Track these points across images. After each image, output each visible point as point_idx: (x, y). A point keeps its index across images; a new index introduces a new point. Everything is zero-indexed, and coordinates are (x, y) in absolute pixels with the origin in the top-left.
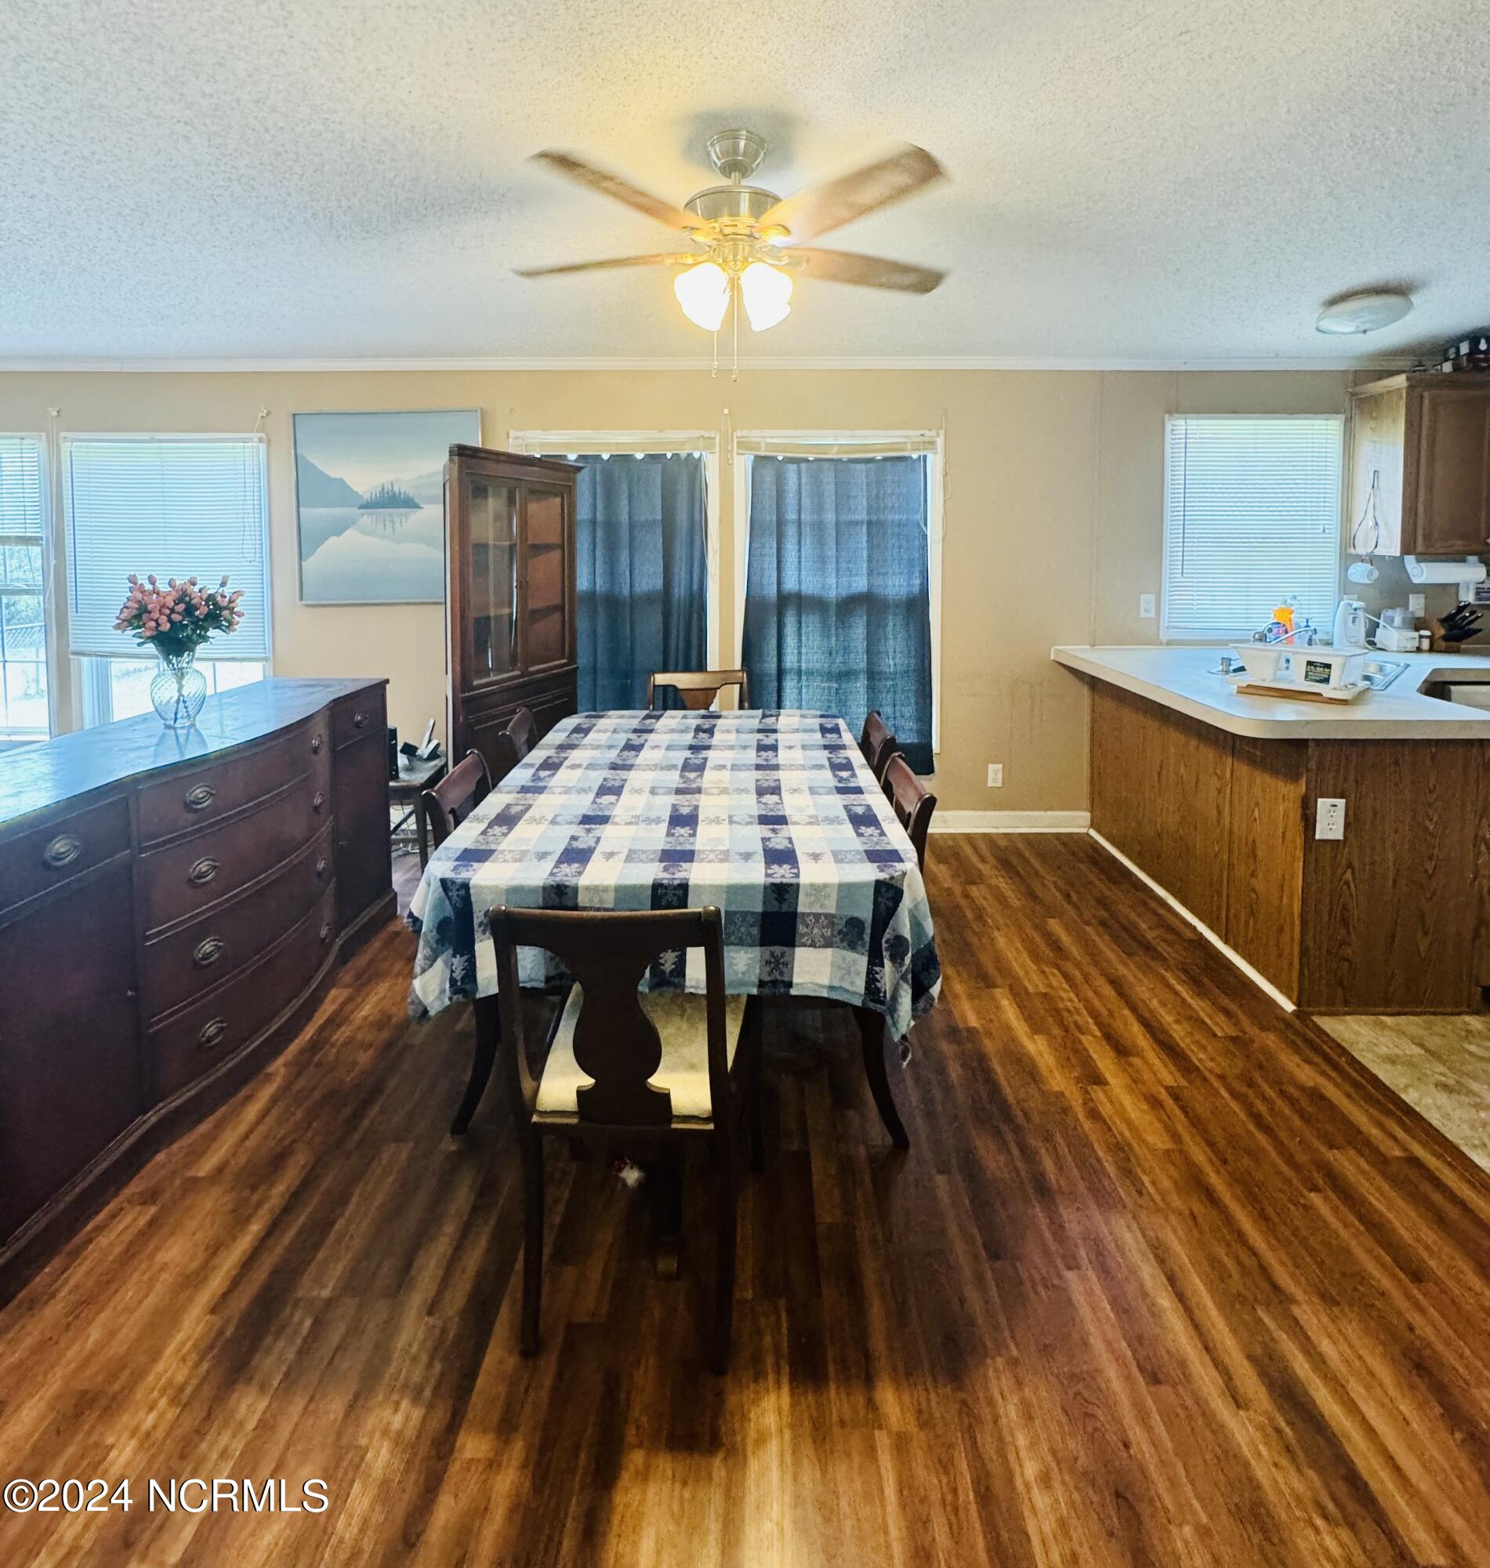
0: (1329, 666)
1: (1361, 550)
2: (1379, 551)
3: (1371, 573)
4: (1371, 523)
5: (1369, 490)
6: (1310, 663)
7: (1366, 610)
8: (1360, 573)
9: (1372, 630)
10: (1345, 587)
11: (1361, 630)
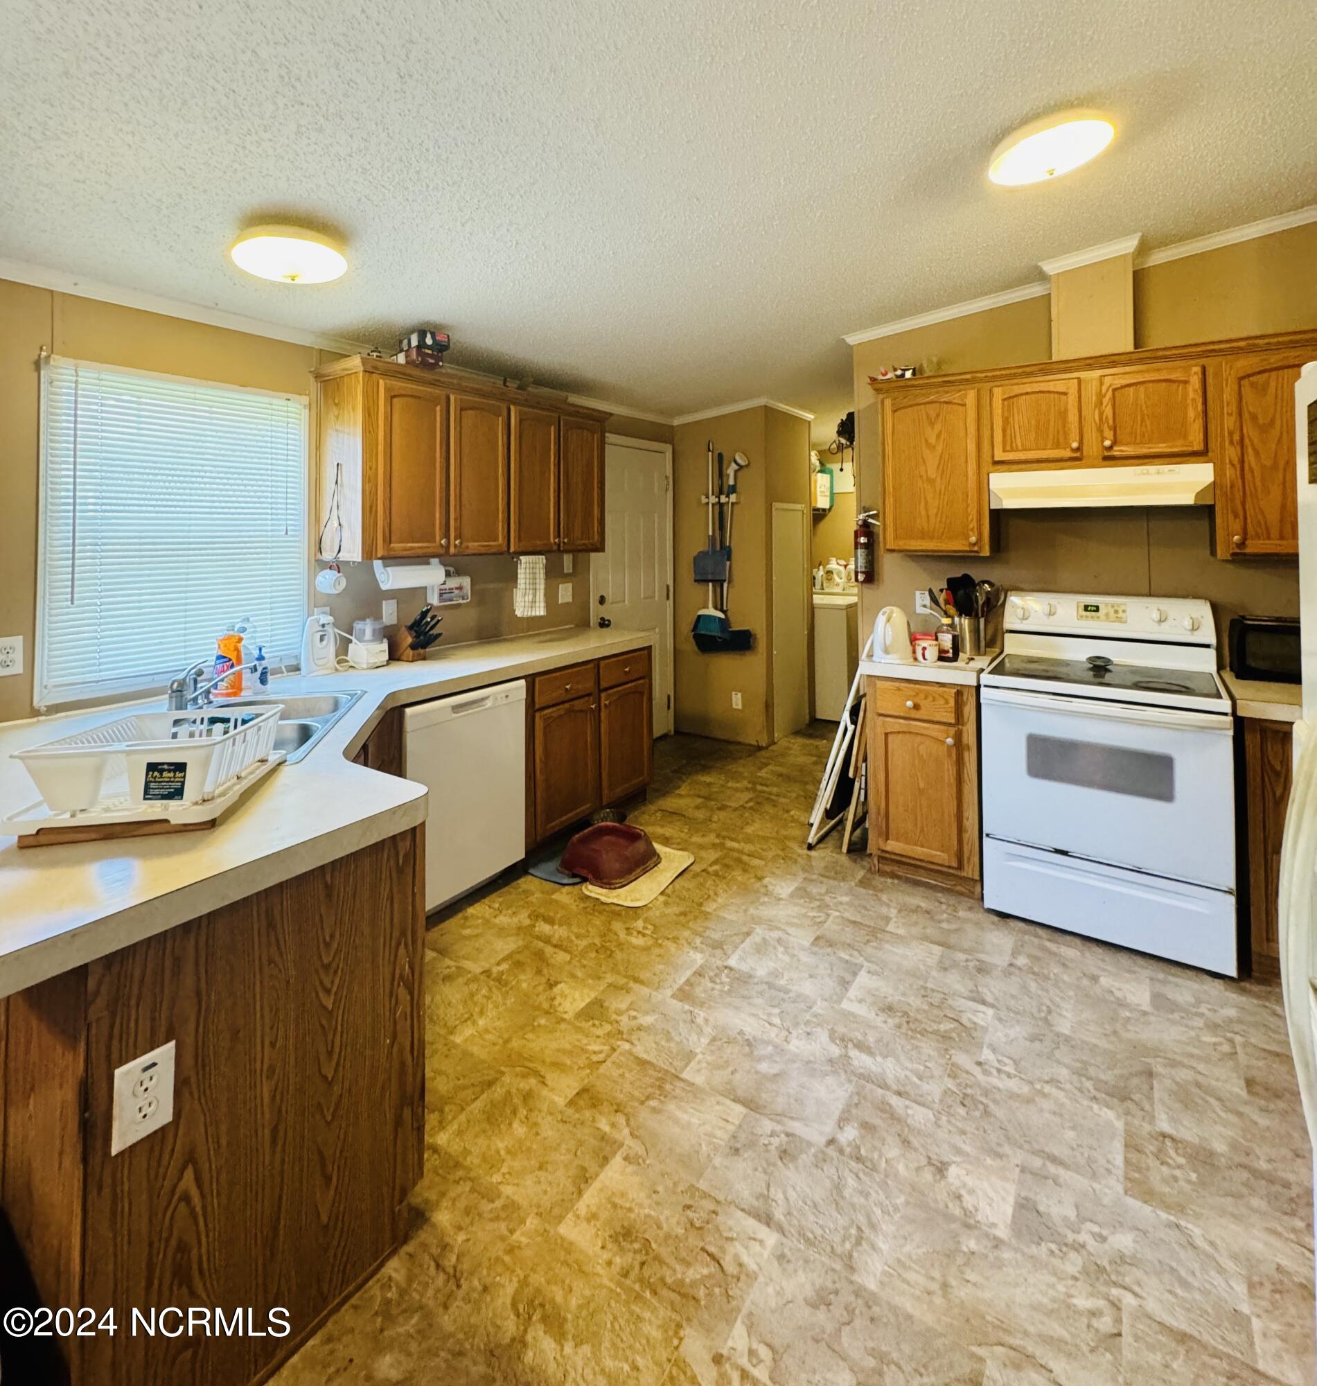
0: (181, 767)
1: (328, 556)
2: (343, 556)
3: (338, 582)
4: (336, 524)
5: (333, 485)
6: (152, 767)
7: (334, 625)
8: (329, 582)
9: (343, 646)
10: (315, 600)
11: (330, 648)
